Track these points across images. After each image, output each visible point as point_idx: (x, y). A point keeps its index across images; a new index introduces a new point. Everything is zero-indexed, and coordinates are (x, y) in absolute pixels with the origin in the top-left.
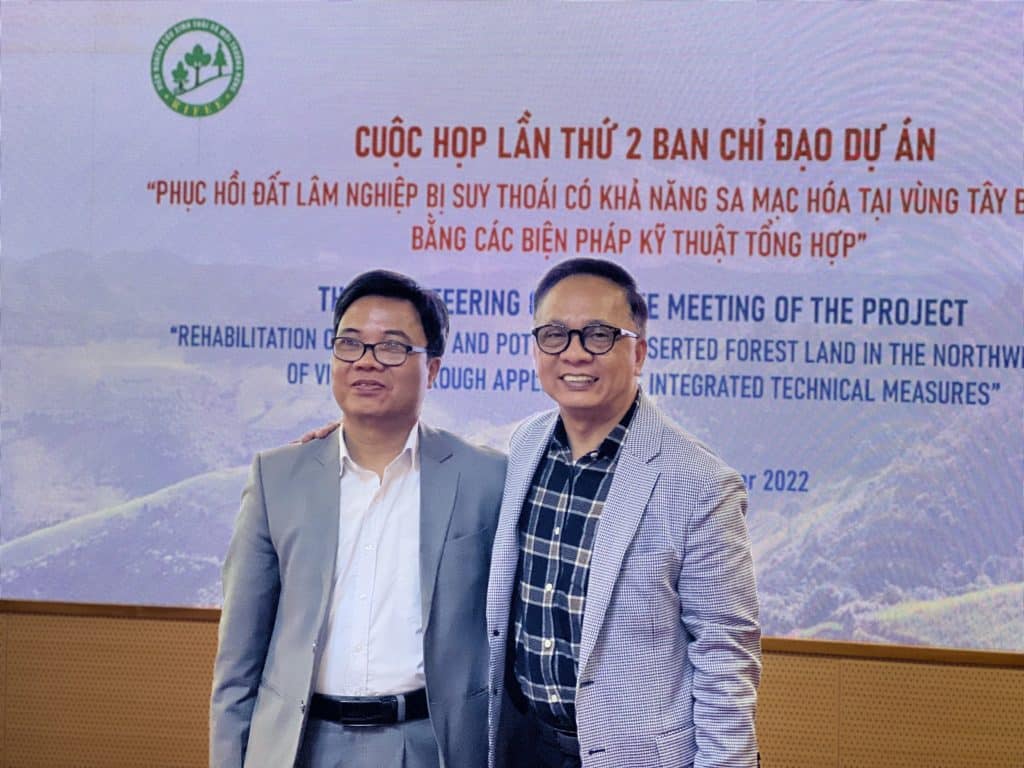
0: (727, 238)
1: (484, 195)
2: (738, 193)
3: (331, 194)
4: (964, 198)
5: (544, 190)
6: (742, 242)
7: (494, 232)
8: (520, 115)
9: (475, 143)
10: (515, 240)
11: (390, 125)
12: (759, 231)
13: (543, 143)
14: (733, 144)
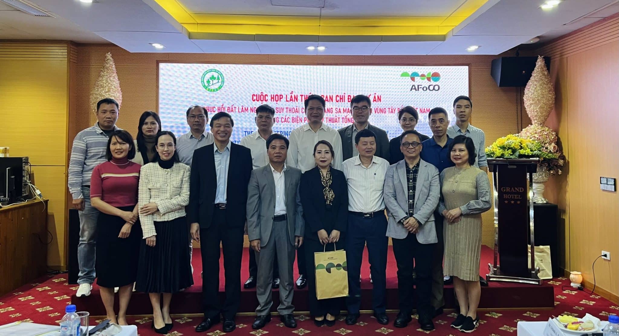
0: (338, 119)
1: (283, 110)
2: (340, 109)
3: (247, 110)
4: (387, 110)
5: (297, 109)
6: (341, 120)
7: (285, 119)
8: (291, 92)
9: (280, 98)
10: (290, 120)
11: (260, 94)
12: (345, 117)
13: (296, 98)
14: (338, 98)
